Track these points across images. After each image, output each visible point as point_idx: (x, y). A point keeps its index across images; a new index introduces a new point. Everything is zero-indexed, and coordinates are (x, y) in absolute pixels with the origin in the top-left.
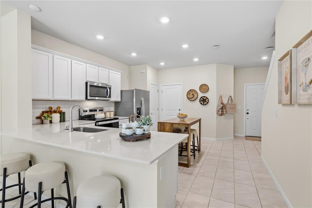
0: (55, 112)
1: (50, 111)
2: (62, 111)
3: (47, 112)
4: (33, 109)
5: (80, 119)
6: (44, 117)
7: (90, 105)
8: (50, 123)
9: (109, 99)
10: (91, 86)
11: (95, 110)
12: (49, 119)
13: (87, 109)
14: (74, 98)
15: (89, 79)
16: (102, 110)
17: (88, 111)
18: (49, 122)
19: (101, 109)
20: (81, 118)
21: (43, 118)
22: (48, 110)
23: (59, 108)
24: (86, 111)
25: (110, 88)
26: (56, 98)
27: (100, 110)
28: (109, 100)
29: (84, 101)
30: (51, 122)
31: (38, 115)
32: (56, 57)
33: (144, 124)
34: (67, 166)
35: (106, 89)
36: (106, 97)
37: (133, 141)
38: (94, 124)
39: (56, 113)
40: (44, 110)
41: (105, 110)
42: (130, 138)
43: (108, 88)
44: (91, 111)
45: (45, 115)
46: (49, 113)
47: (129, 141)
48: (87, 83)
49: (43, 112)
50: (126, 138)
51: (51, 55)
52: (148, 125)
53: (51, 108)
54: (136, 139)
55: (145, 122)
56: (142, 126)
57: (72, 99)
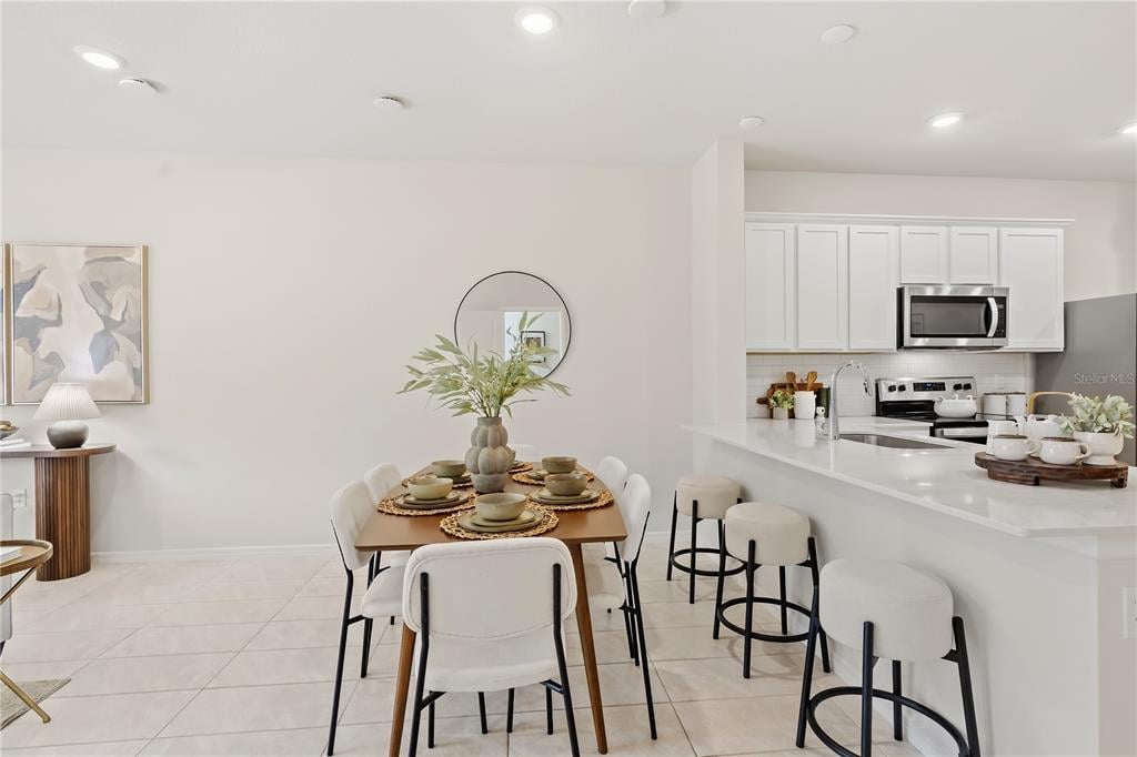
0: (802, 387)
1: (791, 386)
2: (821, 384)
3: (782, 386)
4: (749, 376)
5: (878, 415)
6: (775, 399)
7: (916, 367)
8: (790, 418)
9: (997, 342)
10: (914, 299)
11: (940, 387)
12: (787, 406)
13: (908, 380)
14: (859, 344)
15: (910, 278)
16: (968, 387)
17: (910, 388)
18: (787, 412)
19: (963, 382)
20: (885, 410)
21: (772, 401)
22: (785, 381)
23: (814, 374)
24: (902, 388)
25: (1002, 301)
26: (805, 345)
27: (957, 387)
28: (999, 347)
29: (893, 353)
30: (792, 415)
31: (762, 393)
32: (803, 227)
33: (1084, 428)
34: (814, 526)
35: (984, 306)
36: (985, 336)
37: (1023, 482)
38: (928, 432)
39: (805, 390)
40: (776, 381)
41: (981, 386)
42: (1011, 470)
43: (991, 301)
44: (918, 387)
45: (778, 393)
46: (788, 389)
47: (1005, 480)
48: (900, 292)
49: (774, 387)
50: (995, 470)
51: (790, 228)
52: (1103, 431)
53: (792, 375)
54: (1034, 475)
55: (1092, 417)
56: (1077, 435)
57: (852, 347)
